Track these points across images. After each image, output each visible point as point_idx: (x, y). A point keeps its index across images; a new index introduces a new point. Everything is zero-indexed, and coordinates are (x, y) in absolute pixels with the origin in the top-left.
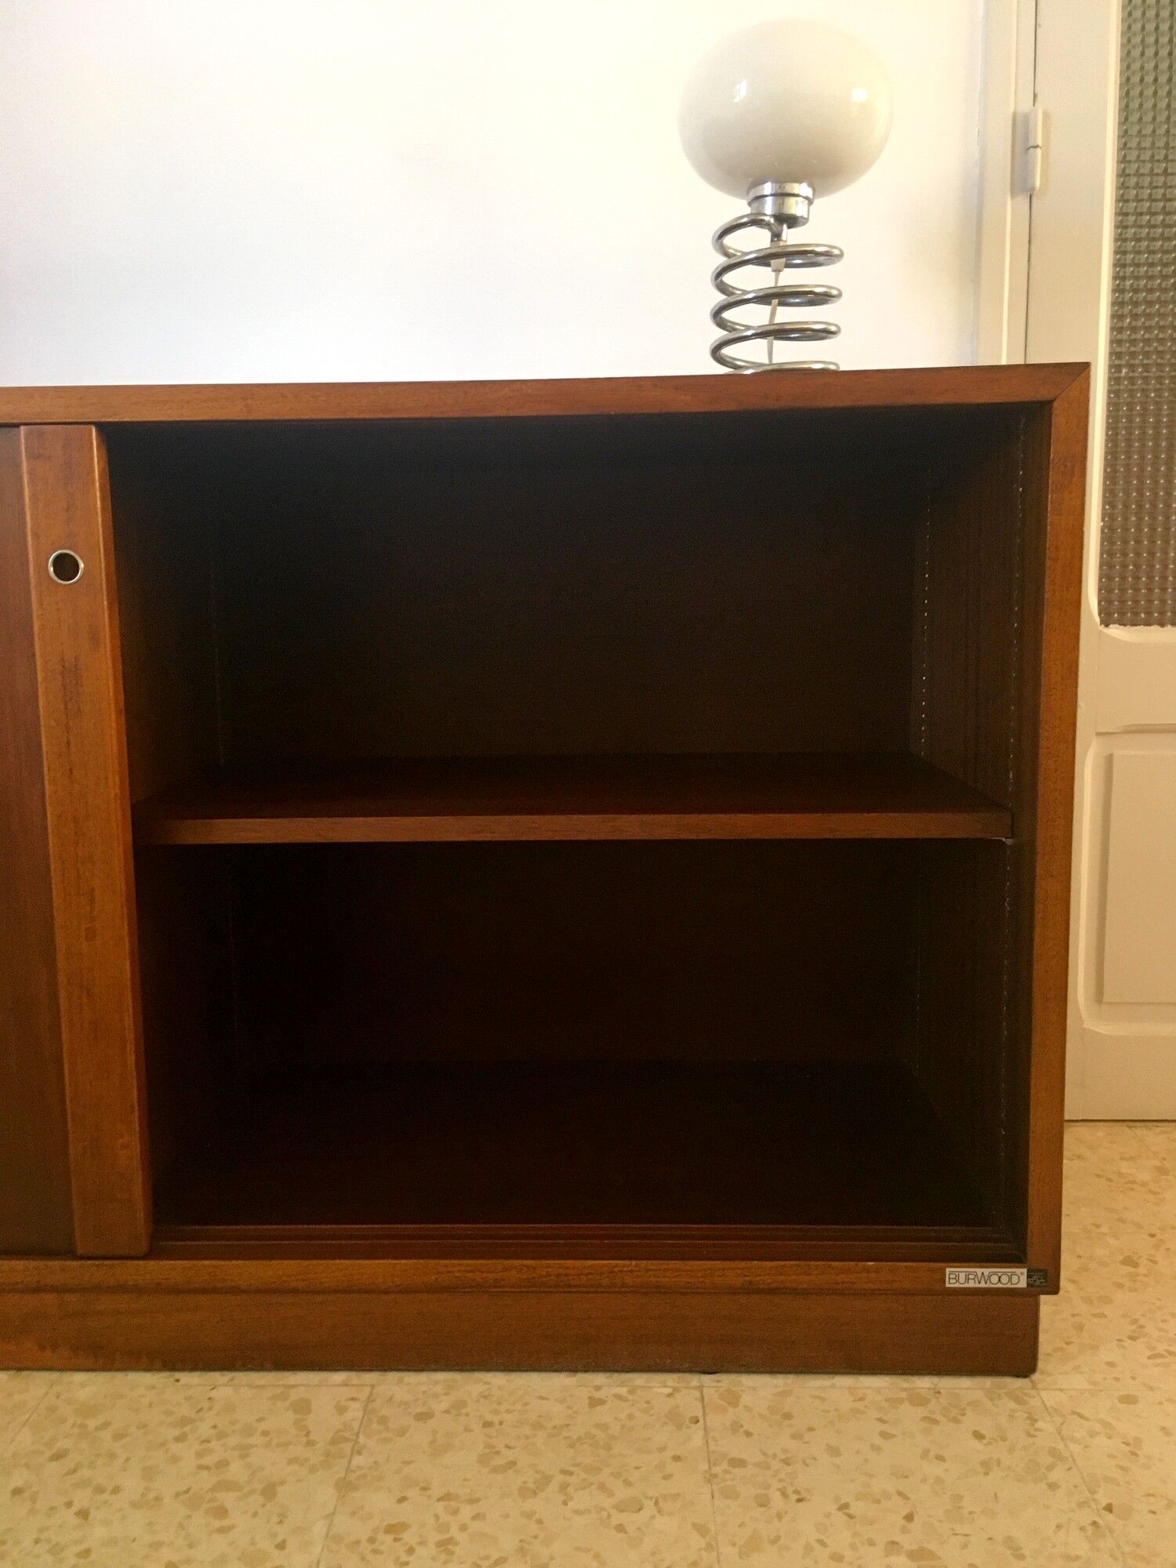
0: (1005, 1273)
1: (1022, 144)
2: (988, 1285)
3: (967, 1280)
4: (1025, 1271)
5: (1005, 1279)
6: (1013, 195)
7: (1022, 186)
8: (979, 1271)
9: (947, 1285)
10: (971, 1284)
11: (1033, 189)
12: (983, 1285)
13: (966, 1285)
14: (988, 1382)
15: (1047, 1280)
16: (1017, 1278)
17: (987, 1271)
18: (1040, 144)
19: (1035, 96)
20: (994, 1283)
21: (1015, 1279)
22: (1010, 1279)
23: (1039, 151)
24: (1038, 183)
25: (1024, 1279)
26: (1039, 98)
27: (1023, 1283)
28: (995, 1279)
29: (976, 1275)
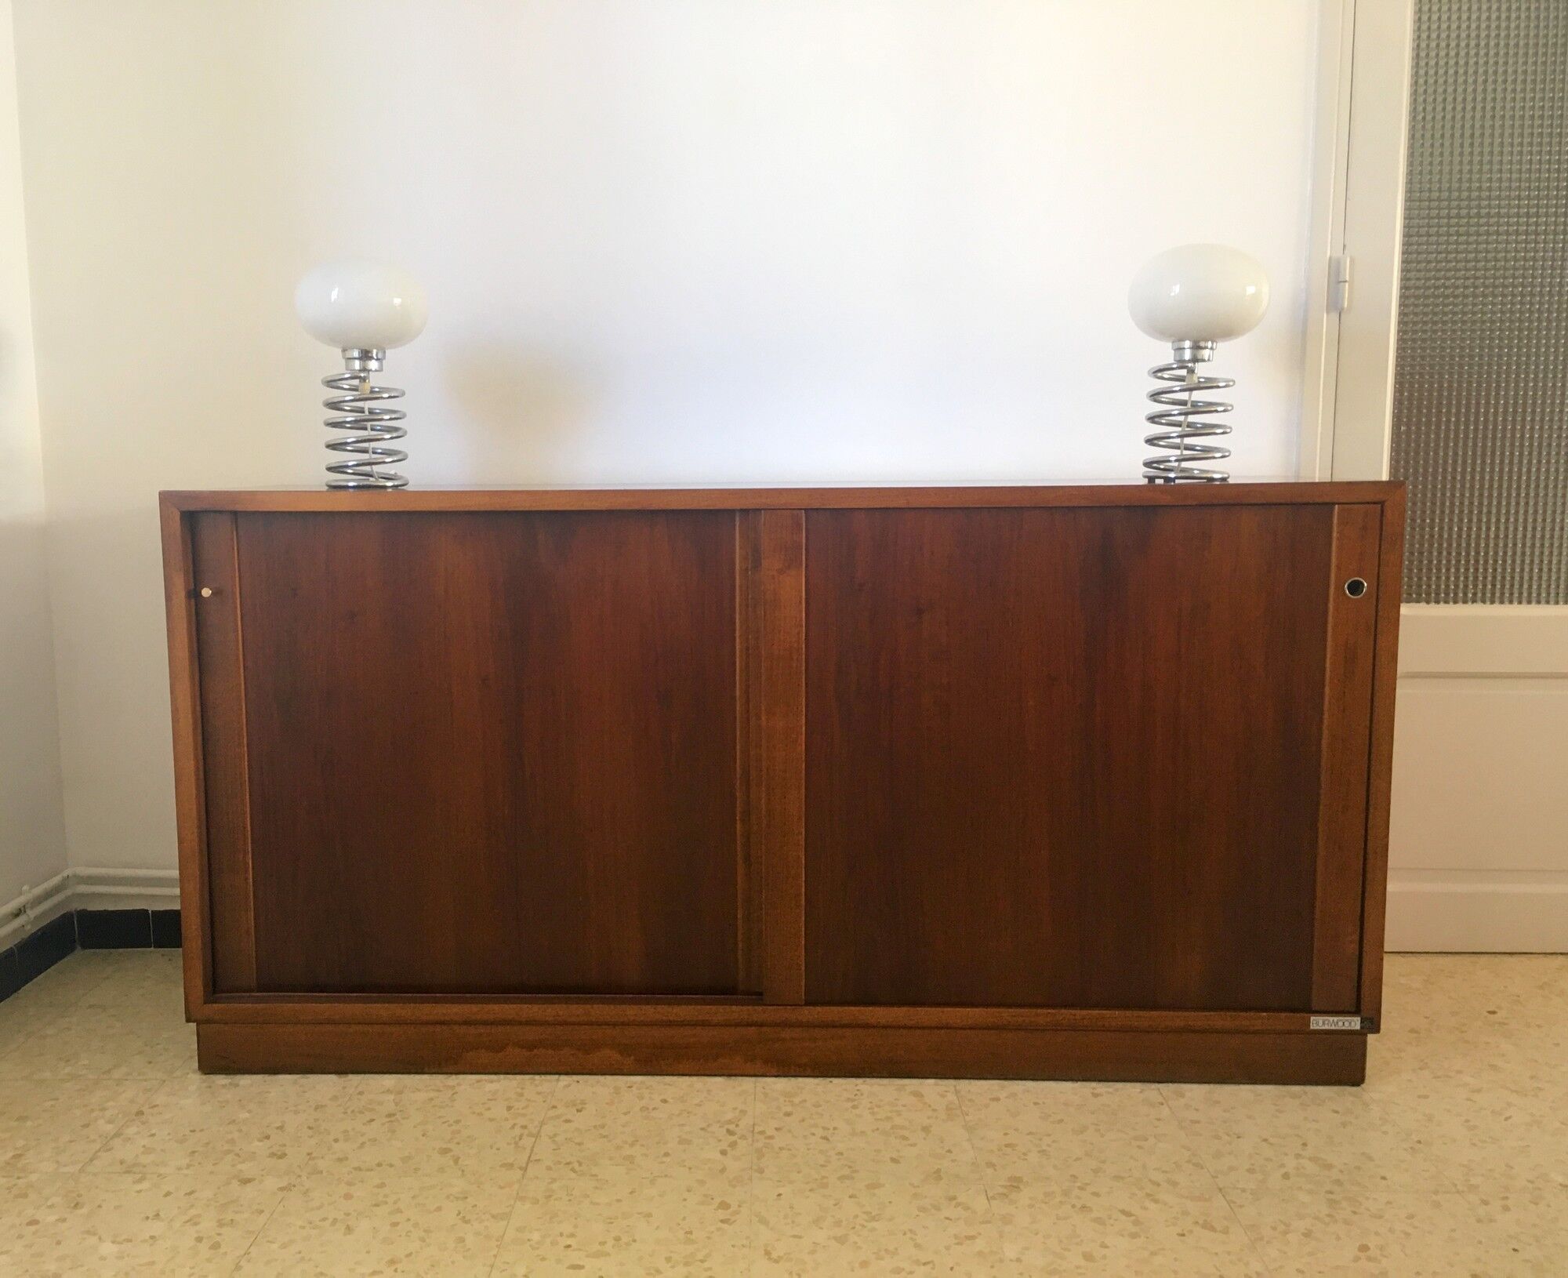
0: (1347, 1020)
1: (1335, 278)
2: (1337, 1028)
3: (1324, 1024)
4: (1359, 1019)
5: (1347, 1024)
6: (1328, 313)
7: (1334, 305)
8: (1331, 1019)
9: (1312, 1028)
10: (1326, 1027)
11: (1342, 309)
12: (1333, 1028)
13: (1323, 1028)
14: (1336, 1088)
15: (1373, 1024)
16: (1354, 1023)
17: (1336, 1019)
18: (1347, 279)
19: (1344, 246)
20: (1340, 1026)
21: (1353, 1023)
22: (1350, 1023)
23: (1347, 284)
24: (1346, 306)
25: (1359, 1023)
26: (1347, 248)
27: (1358, 1027)
28: (1340, 1024)
29: (1329, 1021)
